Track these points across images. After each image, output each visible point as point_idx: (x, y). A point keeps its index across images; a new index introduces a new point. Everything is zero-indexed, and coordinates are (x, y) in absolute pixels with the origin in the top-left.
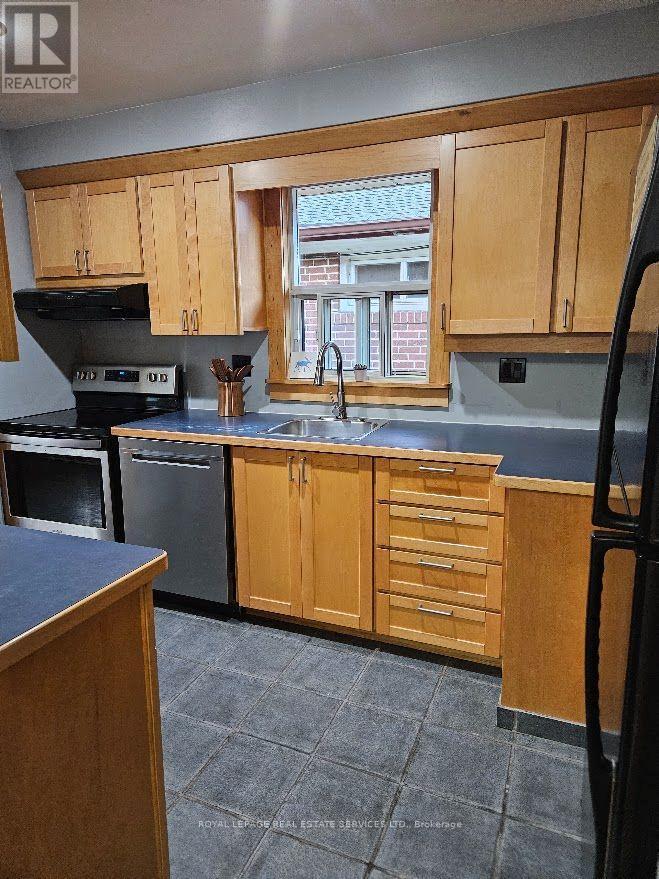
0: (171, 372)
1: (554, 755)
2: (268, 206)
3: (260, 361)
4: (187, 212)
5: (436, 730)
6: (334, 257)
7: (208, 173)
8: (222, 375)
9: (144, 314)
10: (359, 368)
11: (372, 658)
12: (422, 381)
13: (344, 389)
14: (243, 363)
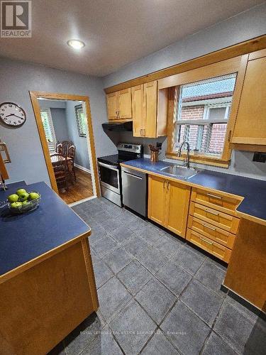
0: (139, 147)
1: (240, 311)
2: (171, 93)
3: (164, 146)
4: (145, 97)
5: (197, 282)
6: (203, 106)
7: (150, 84)
8: (153, 149)
9: (131, 130)
10: (196, 150)
11: (183, 246)
12: (219, 157)
13: (189, 157)
14: (159, 145)
